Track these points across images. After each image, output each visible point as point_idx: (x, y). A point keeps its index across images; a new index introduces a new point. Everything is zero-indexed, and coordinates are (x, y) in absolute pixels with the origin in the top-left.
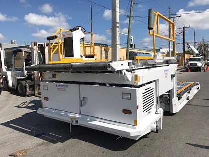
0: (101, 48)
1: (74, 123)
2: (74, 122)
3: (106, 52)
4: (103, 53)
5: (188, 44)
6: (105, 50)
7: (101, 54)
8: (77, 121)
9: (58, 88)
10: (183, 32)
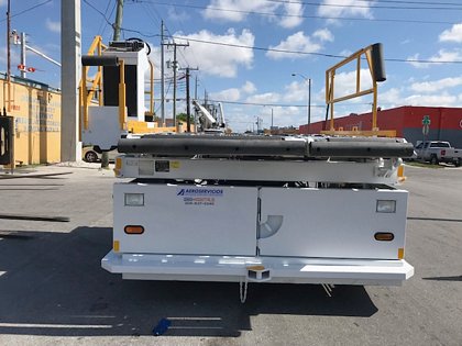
0: (30, 92)
1: (259, 279)
2: (259, 275)
3: (43, 102)
4: (36, 104)
5: (194, 103)
6: (39, 98)
7: (30, 106)
8: (266, 274)
9: (186, 199)
10: (188, 76)
